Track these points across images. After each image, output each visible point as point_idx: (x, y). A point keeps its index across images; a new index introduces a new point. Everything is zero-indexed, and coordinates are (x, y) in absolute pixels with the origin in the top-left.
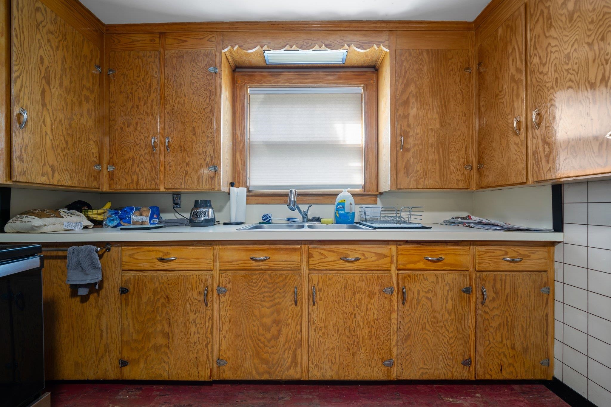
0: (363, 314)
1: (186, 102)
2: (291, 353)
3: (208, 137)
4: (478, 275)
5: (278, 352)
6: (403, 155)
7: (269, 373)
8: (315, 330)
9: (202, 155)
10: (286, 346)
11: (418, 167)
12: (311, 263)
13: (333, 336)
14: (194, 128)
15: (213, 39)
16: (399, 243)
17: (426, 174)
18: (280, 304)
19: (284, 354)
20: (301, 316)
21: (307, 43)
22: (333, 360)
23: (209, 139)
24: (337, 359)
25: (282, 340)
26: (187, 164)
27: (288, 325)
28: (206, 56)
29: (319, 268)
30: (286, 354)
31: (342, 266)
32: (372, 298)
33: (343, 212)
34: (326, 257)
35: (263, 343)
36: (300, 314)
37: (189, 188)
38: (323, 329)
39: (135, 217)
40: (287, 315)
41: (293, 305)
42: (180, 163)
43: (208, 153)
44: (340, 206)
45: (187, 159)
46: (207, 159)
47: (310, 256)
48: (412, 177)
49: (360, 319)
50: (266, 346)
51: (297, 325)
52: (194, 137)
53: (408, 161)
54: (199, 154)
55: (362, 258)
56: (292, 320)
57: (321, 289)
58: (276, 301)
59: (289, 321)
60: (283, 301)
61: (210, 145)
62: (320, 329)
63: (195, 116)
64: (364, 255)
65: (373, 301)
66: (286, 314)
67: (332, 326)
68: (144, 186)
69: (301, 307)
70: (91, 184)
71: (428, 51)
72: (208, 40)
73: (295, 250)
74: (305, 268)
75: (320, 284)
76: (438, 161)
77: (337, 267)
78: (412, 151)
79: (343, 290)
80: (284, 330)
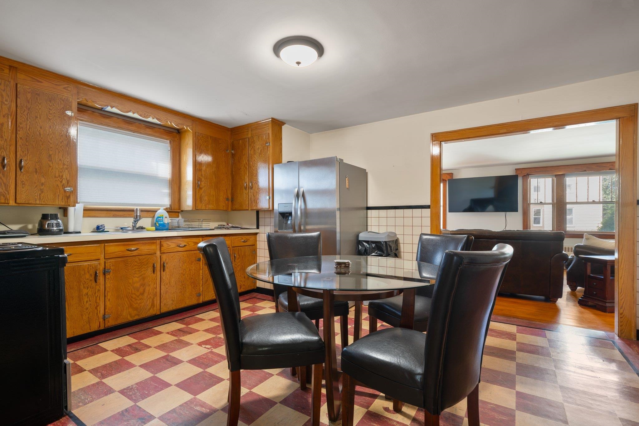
0: (188, 273)
1: (42, 133)
2: (151, 300)
3: (64, 164)
4: (233, 248)
5: (143, 302)
6: (199, 191)
7: (138, 315)
8: (164, 285)
9: (59, 178)
10: (148, 297)
11: (206, 198)
12: (162, 249)
13: (173, 286)
14: (50, 156)
15: (69, 89)
16: (203, 236)
17: (210, 202)
18: (145, 274)
19: (147, 302)
20: (157, 279)
21: (145, 114)
22: (174, 299)
23: (65, 167)
24: (175, 298)
25: (146, 295)
26: (42, 184)
27: (149, 285)
28: (63, 101)
29: (166, 252)
30: (148, 302)
31: (178, 250)
32: (192, 264)
33: (162, 222)
34: (170, 246)
35: (135, 298)
36: (156, 278)
37: (44, 203)
38: (168, 284)
40: (149, 280)
41: (152, 274)
42: (35, 183)
43: (64, 177)
44: (160, 219)
45: (43, 180)
46: (64, 182)
47: (161, 246)
48: (203, 203)
49: (186, 276)
50: (136, 300)
51: (154, 284)
52: (50, 163)
53: (201, 194)
54: (55, 177)
55: (187, 245)
56: (151, 282)
57: (167, 263)
58: (143, 273)
59: (150, 282)
60: (146, 272)
61: (66, 171)
62: (167, 284)
63: (51, 146)
64: (188, 243)
65: (192, 266)
66: (148, 279)
67: (173, 281)
69: (157, 275)
71: (211, 137)
72: (64, 88)
73: (154, 243)
74: (158, 253)
75: (167, 261)
76: (215, 196)
77: (175, 250)
78: (203, 189)
79: (178, 262)
80: (147, 288)
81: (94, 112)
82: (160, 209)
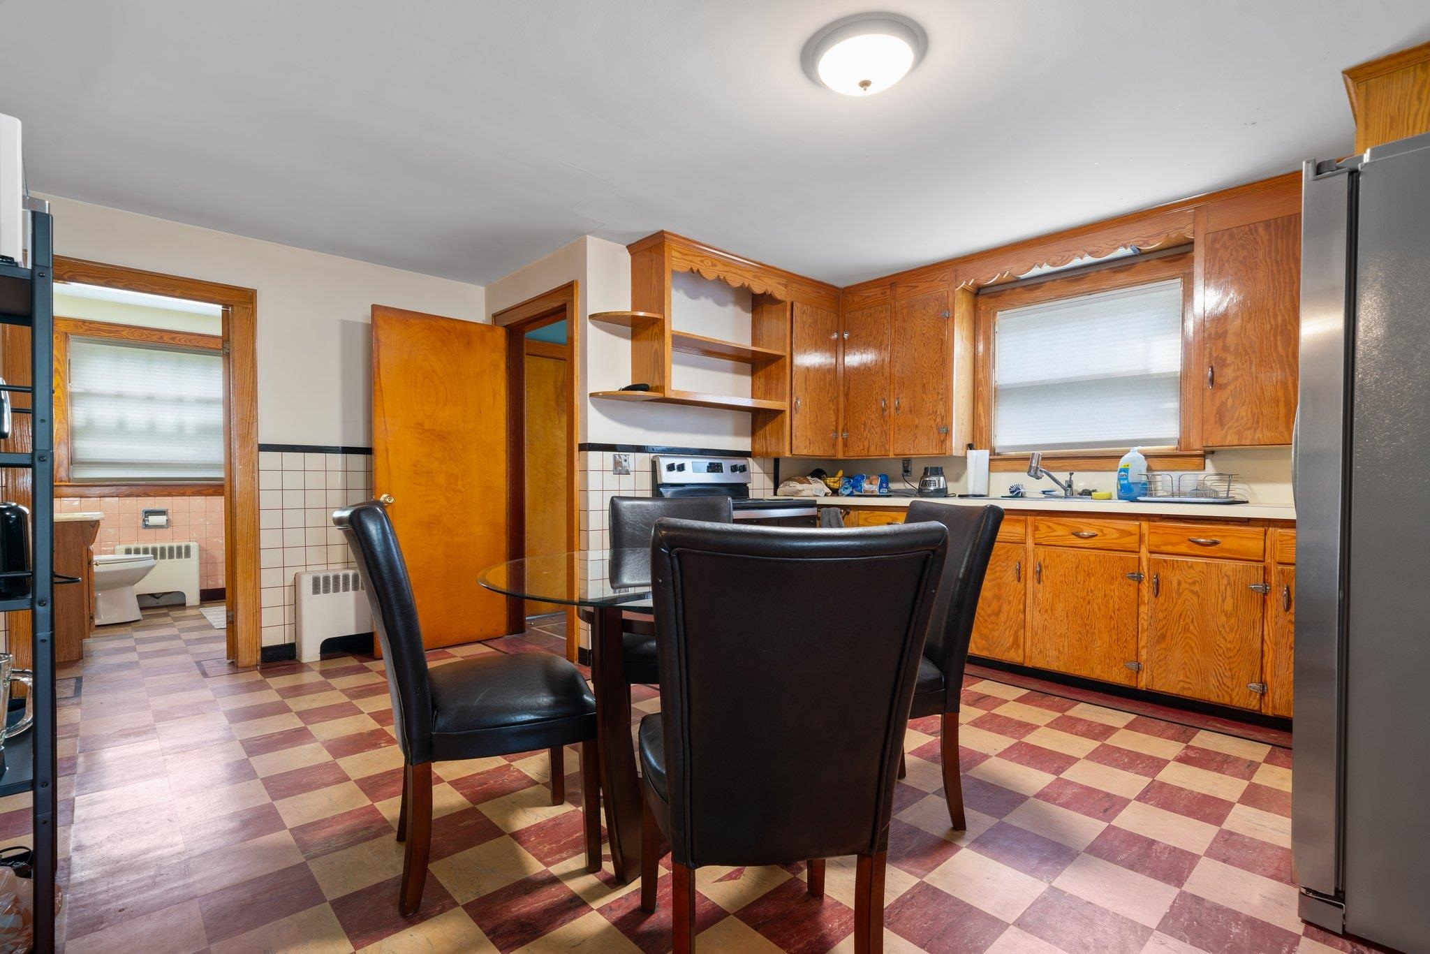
0: (1100, 600)
1: (916, 356)
2: (1012, 632)
3: (938, 393)
4: (1280, 567)
5: (998, 630)
6: (1213, 396)
7: (989, 650)
8: (1040, 611)
9: (933, 415)
10: (1008, 624)
11: (1243, 412)
12: (1037, 536)
13: (1061, 621)
14: (924, 385)
15: (946, 278)
16: (1152, 519)
17: (1258, 422)
18: (1001, 578)
19: (1004, 633)
20: (1025, 594)
21: (1063, 257)
22: (1061, 649)
23: (940, 397)
24: (1066, 647)
25: (1003, 617)
26: (917, 427)
27: (1009, 602)
28: (937, 300)
29: (1046, 543)
30: (1007, 633)
31: (1075, 542)
32: (1111, 583)
33: (1125, 482)
34: (1055, 531)
35: (983, 617)
36: (1023, 592)
37: (918, 453)
38: (1049, 612)
39: (866, 486)
40: (1009, 591)
41: (1016, 582)
42: (910, 426)
43: (938, 412)
44: (1122, 473)
45: (917, 421)
46: (938, 420)
47: (1036, 528)
48: (1230, 428)
49: (1096, 607)
50: (986, 621)
51: (1019, 603)
52: (924, 396)
53: (1223, 404)
54: (929, 414)
55: (1100, 534)
56: (1014, 596)
57: (1047, 567)
58: (998, 574)
59: (1012, 597)
60: (1004, 576)
61: (941, 403)
62: (1046, 611)
63: (925, 371)
64: (1102, 531)
65: (1112, 587)
66: (1008, 589)
67: (1060, 610)
68: (875, 452)
69: (1025, 585)
70: (829, 453)
71: (1267, 224)
72: (940, 281)
73: (1019, 521)
74: (1030, 543)
75: (1047, 563)
77: (1068, 543)
78: (1231, 387)
79: (1074, 569)
80: (1005, 607)
81: (1014, 289)
82: (1129, 451)
